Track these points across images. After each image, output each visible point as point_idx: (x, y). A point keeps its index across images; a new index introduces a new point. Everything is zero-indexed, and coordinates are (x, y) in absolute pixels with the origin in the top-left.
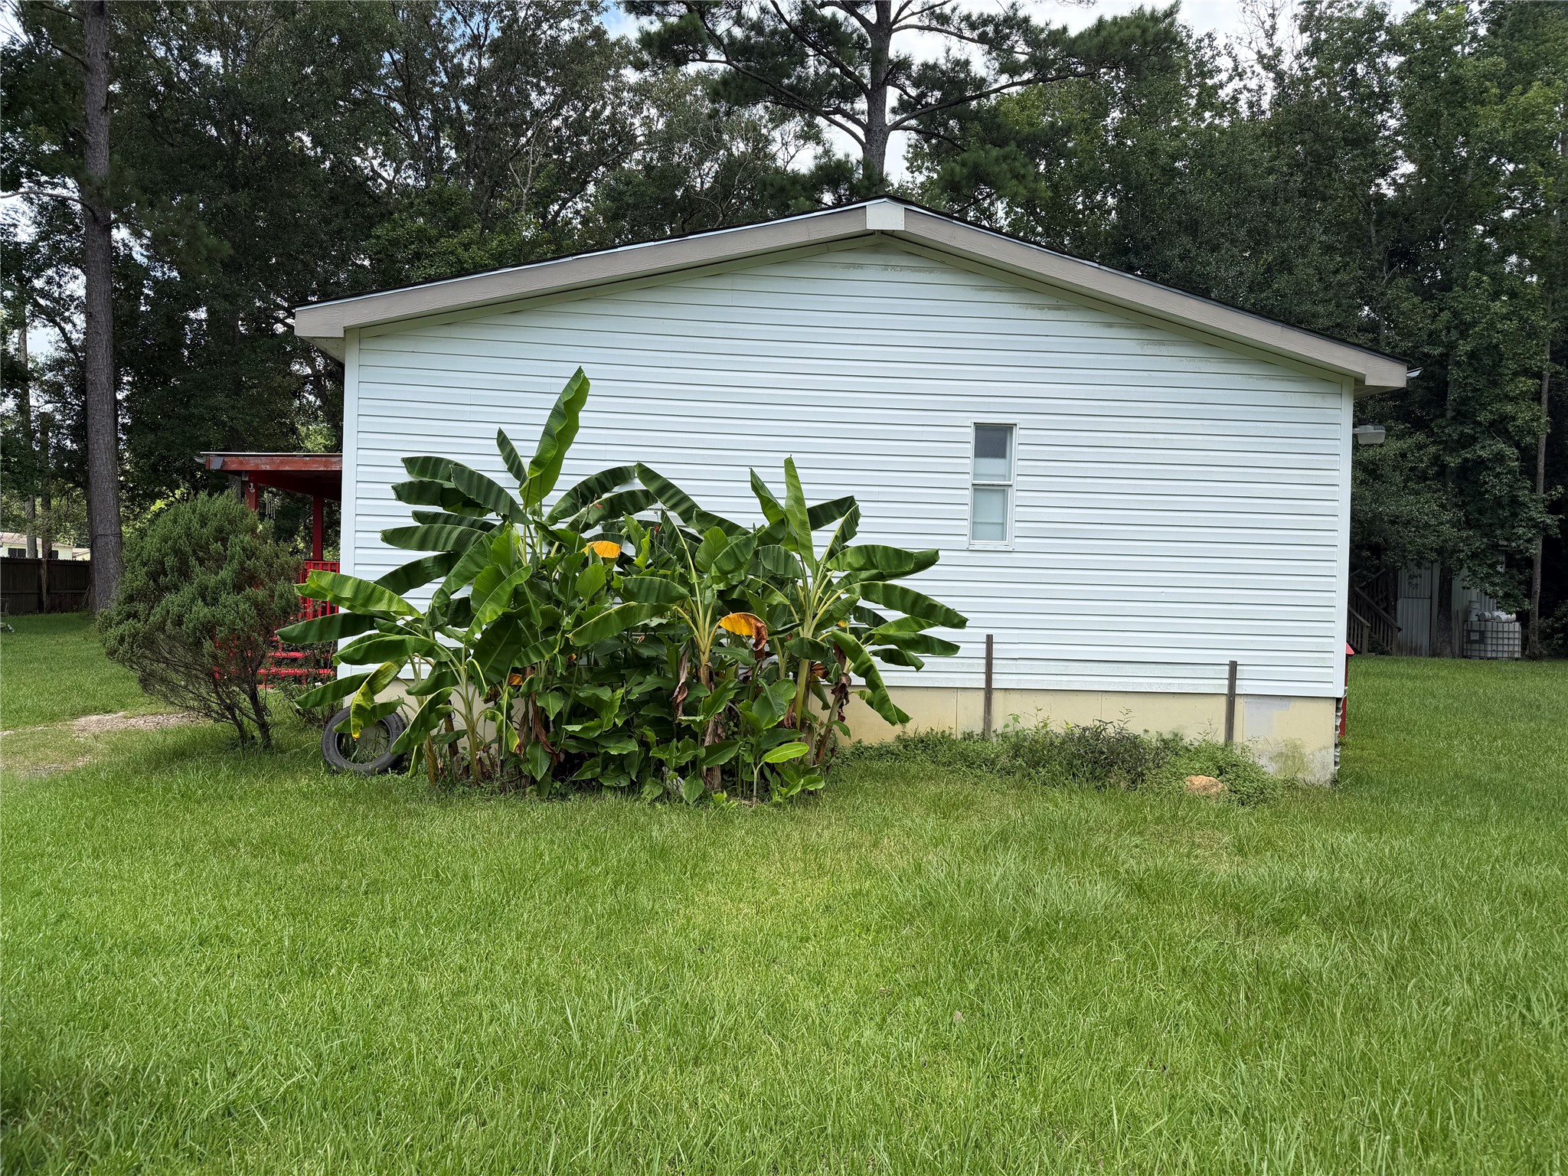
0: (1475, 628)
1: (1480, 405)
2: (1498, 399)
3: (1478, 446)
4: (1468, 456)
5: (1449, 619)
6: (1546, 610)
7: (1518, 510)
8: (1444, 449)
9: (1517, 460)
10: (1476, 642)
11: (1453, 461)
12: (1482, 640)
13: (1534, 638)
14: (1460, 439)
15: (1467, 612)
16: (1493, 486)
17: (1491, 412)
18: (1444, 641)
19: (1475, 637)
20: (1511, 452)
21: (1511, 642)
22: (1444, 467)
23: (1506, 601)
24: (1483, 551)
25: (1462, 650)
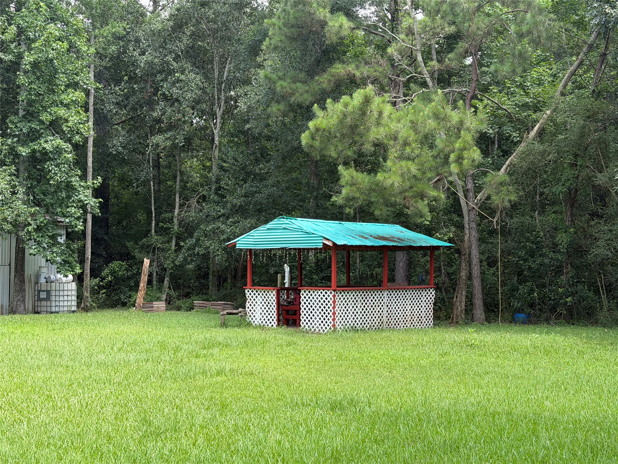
0: (43, 288)
1: (42, 107)
2: (54, 103)
3: (42, 141)
4: (36, 147)
5: (23, 281)
6: (94, 273)
7: (71, 193)
8: (18, 141)
9: (71, 152)
10: (43, 299)
11: (24, 151)
12: (48, 298)
13: (87, 294)
14: (29, 133)
15: (38, 276)
16: (56, 174)
17: (51, 114)
18: (19, 300)
19: (43, 295)
20: (67, 146)
21: (70, 298)
22: (17, 155)
23: (66, 266)
24: (46, 225)
25: (34, 307)
